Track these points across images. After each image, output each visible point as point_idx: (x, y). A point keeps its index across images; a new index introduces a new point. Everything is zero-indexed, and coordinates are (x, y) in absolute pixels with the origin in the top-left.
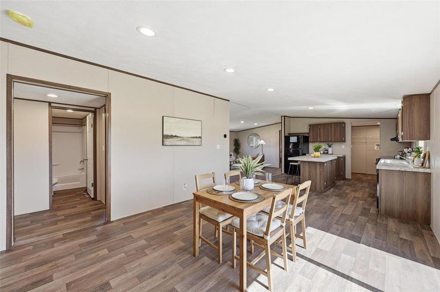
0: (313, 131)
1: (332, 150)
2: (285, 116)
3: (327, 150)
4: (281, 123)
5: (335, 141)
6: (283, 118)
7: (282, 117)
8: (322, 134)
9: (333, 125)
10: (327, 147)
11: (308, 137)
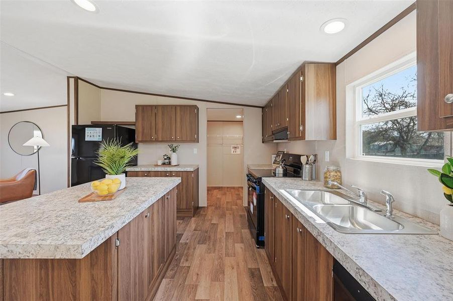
0: (143, 119)
1: (178, 159)
2: (77, 79)
3: (169, 158)
4: (68, 105)
5: (183, 141)
6: (72, 81)
7: (68, 78)
8: (160, 125)
9: (178, 108)
10: (169, 152)
11: (134, 130)
